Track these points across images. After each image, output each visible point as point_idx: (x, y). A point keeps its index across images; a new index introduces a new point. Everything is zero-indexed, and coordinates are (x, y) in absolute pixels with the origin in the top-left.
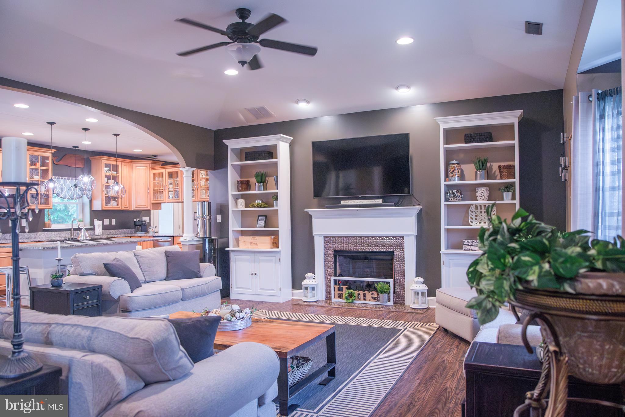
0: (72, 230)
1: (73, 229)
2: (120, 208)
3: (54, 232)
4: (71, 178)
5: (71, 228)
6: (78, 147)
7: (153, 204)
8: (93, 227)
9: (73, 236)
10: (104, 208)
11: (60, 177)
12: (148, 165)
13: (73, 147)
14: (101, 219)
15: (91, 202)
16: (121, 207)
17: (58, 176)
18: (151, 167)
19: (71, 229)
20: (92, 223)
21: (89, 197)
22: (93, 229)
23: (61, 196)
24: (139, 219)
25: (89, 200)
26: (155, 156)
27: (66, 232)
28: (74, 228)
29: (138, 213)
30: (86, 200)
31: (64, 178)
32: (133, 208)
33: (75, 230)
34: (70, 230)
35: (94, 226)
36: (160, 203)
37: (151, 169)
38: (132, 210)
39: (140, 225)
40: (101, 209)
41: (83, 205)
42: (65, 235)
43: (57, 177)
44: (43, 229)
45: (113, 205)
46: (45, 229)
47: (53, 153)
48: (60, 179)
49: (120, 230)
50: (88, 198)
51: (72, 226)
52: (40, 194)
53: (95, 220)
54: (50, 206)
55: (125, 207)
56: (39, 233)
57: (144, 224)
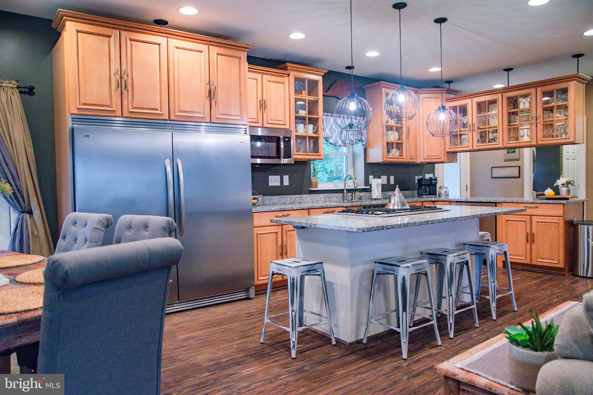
0: (345, 191)
1: (347, 190)
3: (322, 195)
4: (342, 115)
5: (343, 188)
6: (352, 68)
7: (447, 152)
8: (369, 187)
9: (346, 200)
10: (386, 159)
11: (330, 114)
12: (441, 95)
13: (347, 68)
14: (378, 176)
15: (365, 150)
16: (406, 159)
17: (327, 113)
19: (343, 190)
20: (367, 182)
21: (364, 143)
22: (369, 190)
23: (331, 141)
24: (421, 177)
25: (362, 148)
26: (449, 82)
27: (337, 194)
28: (348, 188)
29: (420, 167)
30: (359, 148)
31: (334, 115)
32: (420, 160)
33: (349, 191)
34: (342, 191)
35: (371, 185)
36: (456, 153)
37: (444, 100)
38: (419, 162)
39: (428, 185)
40: (382, 161)
41: (354, 156)
42: (335, 199)
43: (325, 114)
44: (310, 189)
45: (394, 155)
46: (312, 189)
47: (322, 76)
48: (330, 117)
50: (363, 146)
51: (345, 186)
52: (307, 137)
53: (371, 177)
54: (319, 156)
55: (410, 159)
56: (305, 196)
57: (434, 184)
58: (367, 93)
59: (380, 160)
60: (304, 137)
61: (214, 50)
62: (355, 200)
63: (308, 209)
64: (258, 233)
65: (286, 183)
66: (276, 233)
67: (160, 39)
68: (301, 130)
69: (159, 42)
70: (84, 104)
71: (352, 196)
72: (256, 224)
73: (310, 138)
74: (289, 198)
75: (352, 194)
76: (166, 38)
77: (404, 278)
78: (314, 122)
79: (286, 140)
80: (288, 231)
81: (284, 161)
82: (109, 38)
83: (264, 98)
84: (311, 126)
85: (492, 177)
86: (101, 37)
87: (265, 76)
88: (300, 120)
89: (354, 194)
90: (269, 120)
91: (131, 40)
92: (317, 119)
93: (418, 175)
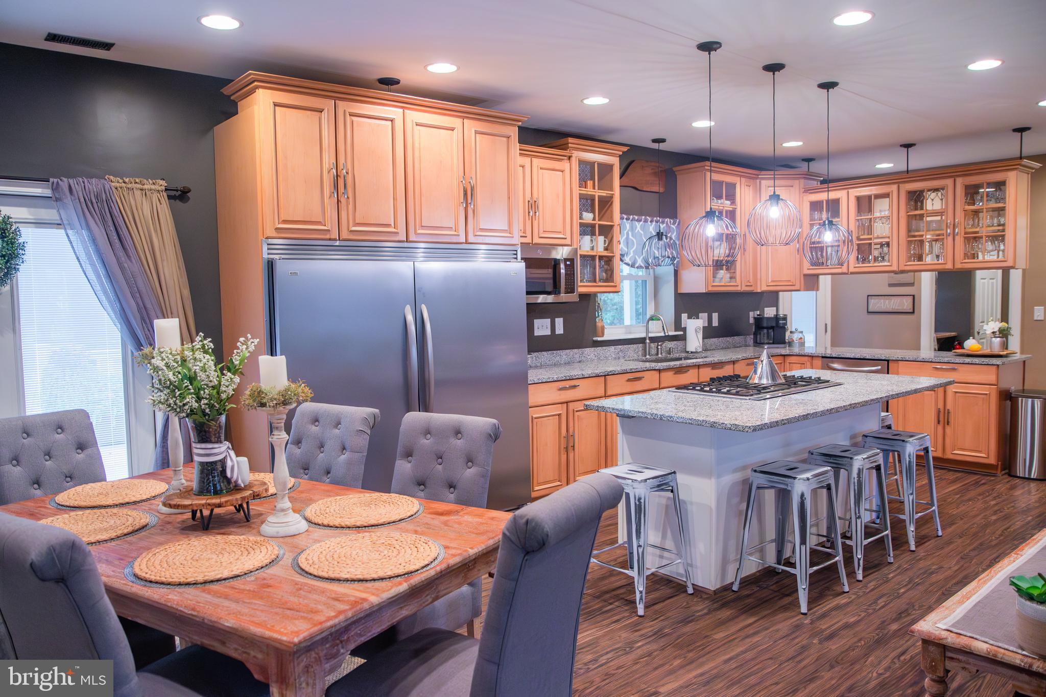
0: (648, 341)
1: (650, 338)
2: (739, 288)
4: (643, 217)
5: (643, 335)
6: (663, 141)
7: (805, 275)
8: (682, 333)
9: (649, 355)
10: (711, 289)
11: (625, 217)
12: (797, 182)
13: (655, 141)
14: (695, 314)
15: (676, 273)
16: (740, 286)
17: (627, 214)
18: (802, 186)
19: (644, 339)
20: (678, 325)
21: (675, 262)
22: (683, 338)
24: (759, 313)
25: (671, 269)
26: (808, 160)
27: (635, 346)
28: (651, 335)
30: (666, 270)
31: (631, 217)
33: (653, 340)
34: (642, 341)
35: (684, 330)
36: (817, 276)
37: (802, 191)
38: (759, 291)
39: (772, 328)
40: (704, 291)
42: (631, 354)
44: (595, 339)
45: (723, 281)
46: (599, 339)
47: (620, 156)
48: (625, 220)
49: (728, 339)
51: (647, 331)
52: (597, 257)
53: (684, 316)
54: (616, 286)
55: (747, 286)
56: (588, 351)
57: (781, 325)
58: (680, 178)
59: (702, 289)
60: (593, 258)
61: (471, 126)
62: (661, 354)
63: (605, 376)
64: (534, 416)
65: (560, 330)
66: (559, 415)
67: (394, 112)
68: (586, 245)
69: (392, 116)
70: (285, 222)
71: (658, 349)
72: (532, 401)
73: (601, 257)
74: (564, 355)
75: (658, 345)
76: (402, 110)
77: (802, 495)
78: (606, 231)
79: (568, 263)
80: (577, 411)
81: (564, 297)
82: (320, 113)
83: (535, 196)
84: (601, 239)
85: (868, 312)
86: (309, 113)
87: (535, 161)
88: (587, 229)
89: (661, 345)
90: (541, 231)
91: (351, 115)
92: (612, 226)
93: (753, 310)
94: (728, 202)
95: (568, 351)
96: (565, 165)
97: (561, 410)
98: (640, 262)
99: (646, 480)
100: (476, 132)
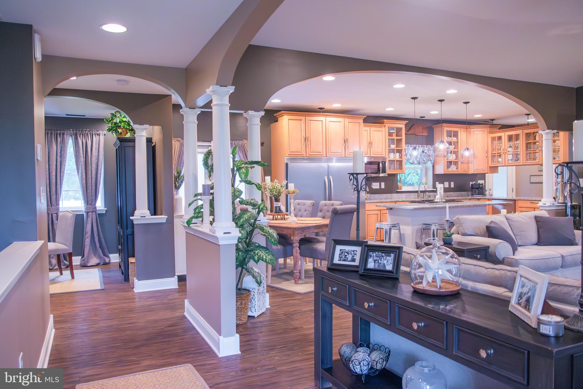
0: (419, 192)
1: (420, 191)
3: (405, 194)
4: (418, 145)
5: (418, 190)
6: (424, 117)
7: (490, 167)
8: (435, 189)
9: (420, 197)
10: (446, 172)
11: (410, 145)
12: (486, 129)
13: (420, 117)
14: (442, 182)
15: (433, 166)
16: (460, 171)
17: (408, 144)
18: (488, 131)
19: (418, 191)
20: (434, 186)
21: (432, 162)
22: (435, 191)
23: (411, 161)
24: (475, 182)
25: (431, 165)
26: (492, 120)
27: (414, 194)
29: (475, 176)
30: (429, 165)
31: (412, 145)
32: (471, 172)
33: (421, 192)
34: (417, 192)
35: (436, 188)
36: (497, 167)
37: (488, 133)
38: (470, 173)
39: (477, 188)
41: (426, 169)
42: (413, 197)
43: (407, 145)
44: (397, 190)
45: (453, 169)
46: (399, 191)
47: (405, 124)
48: (410, 147)
49: (458, 192)
50: (432, 163)
51: (419, 189)
52: (396, 161)
53: (437, 183)
54: (403, 171)
55: (464, 171)
56: (394, 195)
57: (481, 187)
58: (435, 130)
59: (443, 173)
60: (393, 161)
61: (347, 120)
62: (425, 197)
63: (395, 202)
64: (368, 214)
65: (383, 186)
66: (377, 214)
67: (322, 118)
68: (392, 156)
69: (322, 120)
70: (291, 152)
71: (424, 195)
72: (367, 209)
73: (397, 161)
74: (384, 196)
75: (424, 194)
76: (325, 118)
77: (434, 230)
78: (400, 151)
79: (383, 163)
80: (384, 213)
81: (382, 175)
82: (300, 121)
83: (371, 141)
84: (398, 154)
85: (530, 183)
86: (298, 121)
87: (371, 128)
88: (391, 151)
89: (425, 194)
90: (374, 152)
91: (310, 120)
92: (402, 150)
93: (472, 182)
94: (455, 138)
95: (386, 194)
96: (383, 129)
97: (378, 212)
98: (416, 162)
99: (388, 224)
100: (349, 122)
